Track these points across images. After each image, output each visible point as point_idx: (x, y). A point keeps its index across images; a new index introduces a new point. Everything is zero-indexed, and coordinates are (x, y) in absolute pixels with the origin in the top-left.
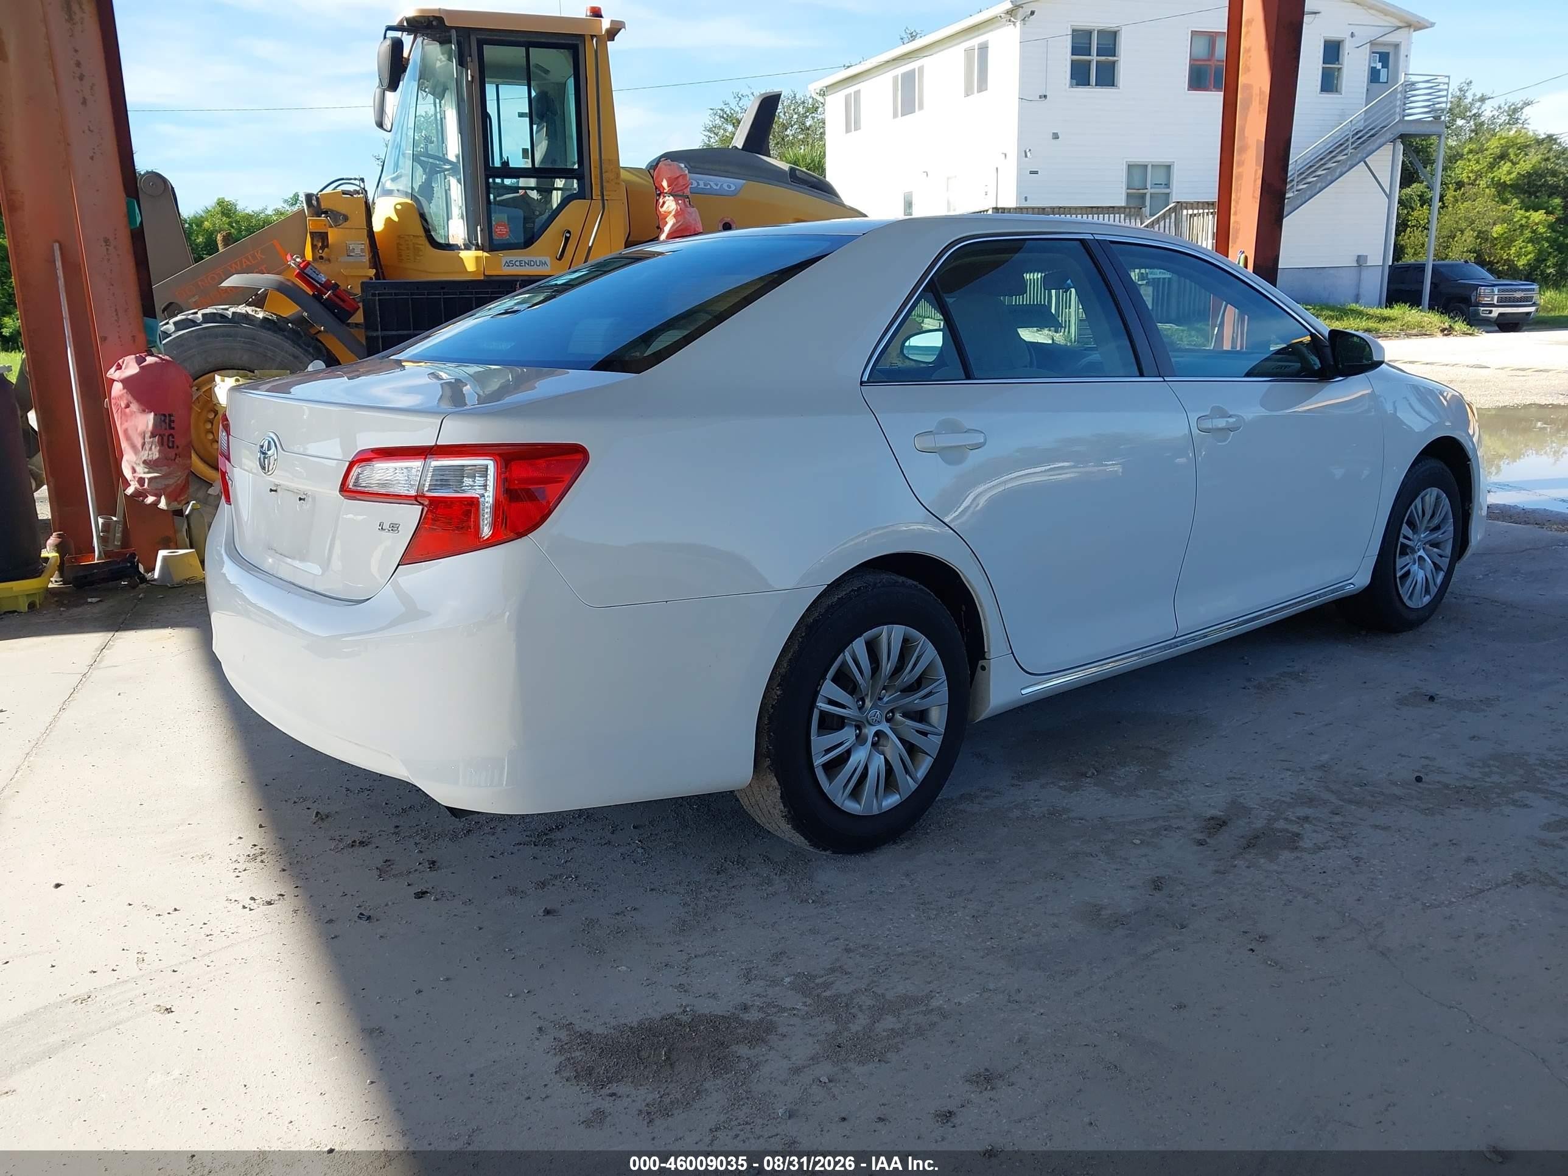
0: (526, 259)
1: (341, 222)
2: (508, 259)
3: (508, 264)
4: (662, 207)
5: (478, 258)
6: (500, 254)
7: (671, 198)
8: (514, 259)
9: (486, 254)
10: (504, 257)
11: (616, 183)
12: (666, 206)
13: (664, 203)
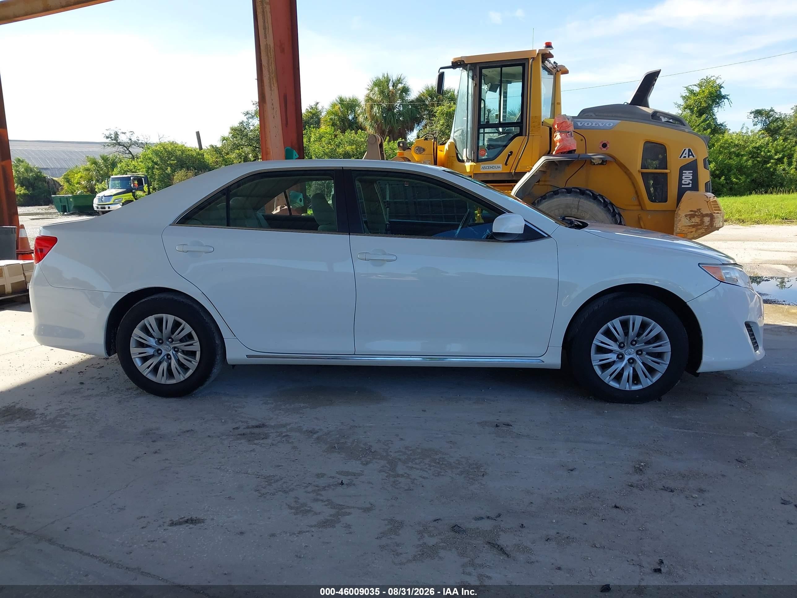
0: (491, 165)
1: (422, 152)
2: (483, 166)
3: (483, 168)
4: (555, 138)
5: (471, 166)
6: (480, 163)
7: (559, 133)
8: (486, 166)
9: (475, 164)
10: (482, 165)
11: (538, 127)
12: (556, 137)
13: (556, 136)
